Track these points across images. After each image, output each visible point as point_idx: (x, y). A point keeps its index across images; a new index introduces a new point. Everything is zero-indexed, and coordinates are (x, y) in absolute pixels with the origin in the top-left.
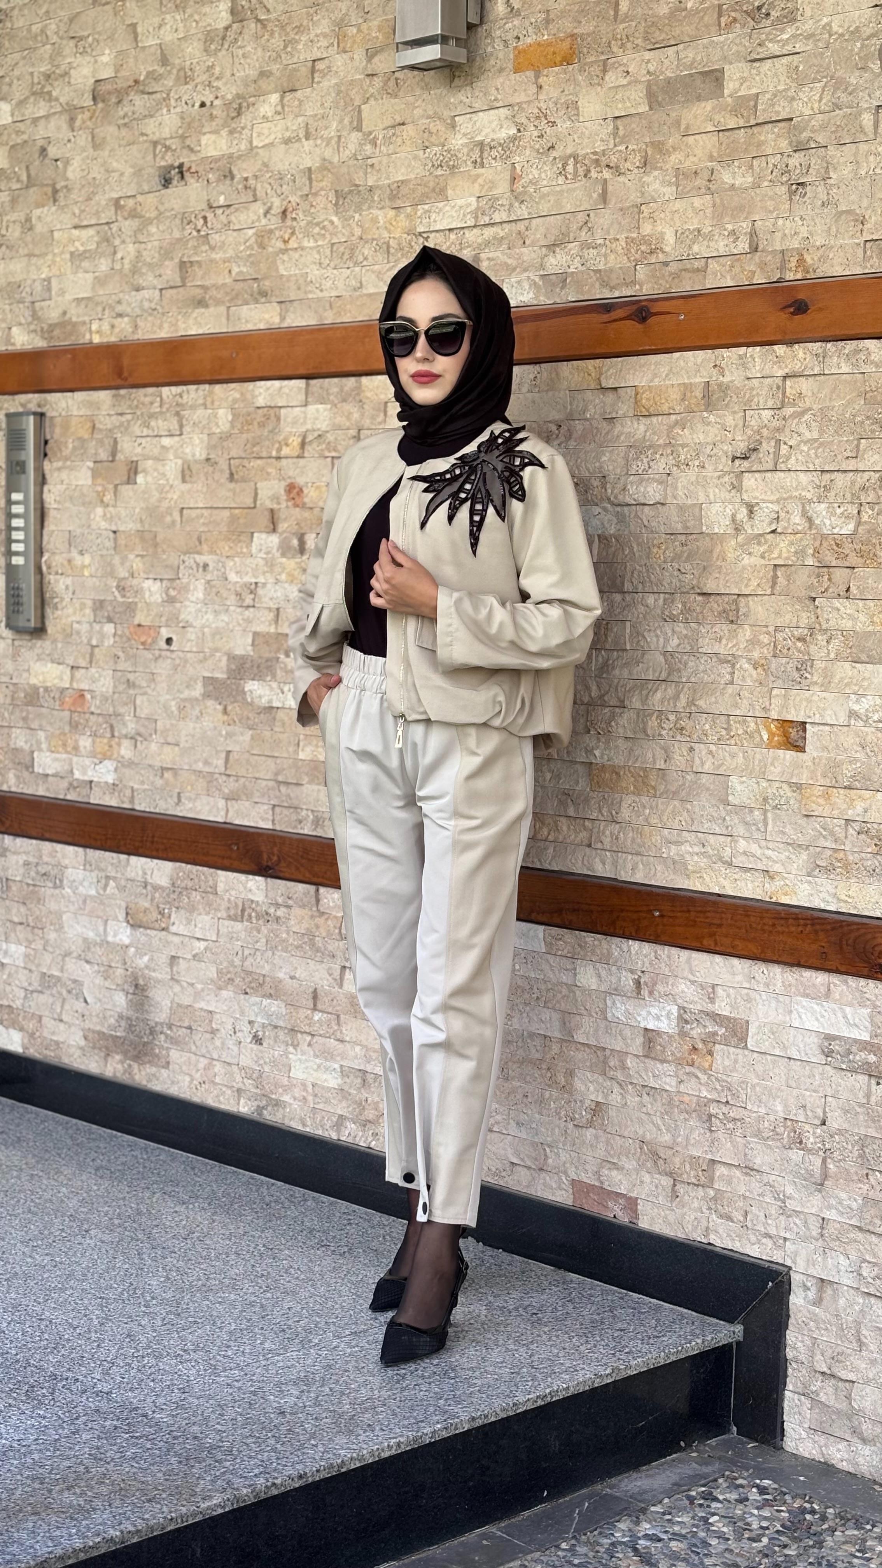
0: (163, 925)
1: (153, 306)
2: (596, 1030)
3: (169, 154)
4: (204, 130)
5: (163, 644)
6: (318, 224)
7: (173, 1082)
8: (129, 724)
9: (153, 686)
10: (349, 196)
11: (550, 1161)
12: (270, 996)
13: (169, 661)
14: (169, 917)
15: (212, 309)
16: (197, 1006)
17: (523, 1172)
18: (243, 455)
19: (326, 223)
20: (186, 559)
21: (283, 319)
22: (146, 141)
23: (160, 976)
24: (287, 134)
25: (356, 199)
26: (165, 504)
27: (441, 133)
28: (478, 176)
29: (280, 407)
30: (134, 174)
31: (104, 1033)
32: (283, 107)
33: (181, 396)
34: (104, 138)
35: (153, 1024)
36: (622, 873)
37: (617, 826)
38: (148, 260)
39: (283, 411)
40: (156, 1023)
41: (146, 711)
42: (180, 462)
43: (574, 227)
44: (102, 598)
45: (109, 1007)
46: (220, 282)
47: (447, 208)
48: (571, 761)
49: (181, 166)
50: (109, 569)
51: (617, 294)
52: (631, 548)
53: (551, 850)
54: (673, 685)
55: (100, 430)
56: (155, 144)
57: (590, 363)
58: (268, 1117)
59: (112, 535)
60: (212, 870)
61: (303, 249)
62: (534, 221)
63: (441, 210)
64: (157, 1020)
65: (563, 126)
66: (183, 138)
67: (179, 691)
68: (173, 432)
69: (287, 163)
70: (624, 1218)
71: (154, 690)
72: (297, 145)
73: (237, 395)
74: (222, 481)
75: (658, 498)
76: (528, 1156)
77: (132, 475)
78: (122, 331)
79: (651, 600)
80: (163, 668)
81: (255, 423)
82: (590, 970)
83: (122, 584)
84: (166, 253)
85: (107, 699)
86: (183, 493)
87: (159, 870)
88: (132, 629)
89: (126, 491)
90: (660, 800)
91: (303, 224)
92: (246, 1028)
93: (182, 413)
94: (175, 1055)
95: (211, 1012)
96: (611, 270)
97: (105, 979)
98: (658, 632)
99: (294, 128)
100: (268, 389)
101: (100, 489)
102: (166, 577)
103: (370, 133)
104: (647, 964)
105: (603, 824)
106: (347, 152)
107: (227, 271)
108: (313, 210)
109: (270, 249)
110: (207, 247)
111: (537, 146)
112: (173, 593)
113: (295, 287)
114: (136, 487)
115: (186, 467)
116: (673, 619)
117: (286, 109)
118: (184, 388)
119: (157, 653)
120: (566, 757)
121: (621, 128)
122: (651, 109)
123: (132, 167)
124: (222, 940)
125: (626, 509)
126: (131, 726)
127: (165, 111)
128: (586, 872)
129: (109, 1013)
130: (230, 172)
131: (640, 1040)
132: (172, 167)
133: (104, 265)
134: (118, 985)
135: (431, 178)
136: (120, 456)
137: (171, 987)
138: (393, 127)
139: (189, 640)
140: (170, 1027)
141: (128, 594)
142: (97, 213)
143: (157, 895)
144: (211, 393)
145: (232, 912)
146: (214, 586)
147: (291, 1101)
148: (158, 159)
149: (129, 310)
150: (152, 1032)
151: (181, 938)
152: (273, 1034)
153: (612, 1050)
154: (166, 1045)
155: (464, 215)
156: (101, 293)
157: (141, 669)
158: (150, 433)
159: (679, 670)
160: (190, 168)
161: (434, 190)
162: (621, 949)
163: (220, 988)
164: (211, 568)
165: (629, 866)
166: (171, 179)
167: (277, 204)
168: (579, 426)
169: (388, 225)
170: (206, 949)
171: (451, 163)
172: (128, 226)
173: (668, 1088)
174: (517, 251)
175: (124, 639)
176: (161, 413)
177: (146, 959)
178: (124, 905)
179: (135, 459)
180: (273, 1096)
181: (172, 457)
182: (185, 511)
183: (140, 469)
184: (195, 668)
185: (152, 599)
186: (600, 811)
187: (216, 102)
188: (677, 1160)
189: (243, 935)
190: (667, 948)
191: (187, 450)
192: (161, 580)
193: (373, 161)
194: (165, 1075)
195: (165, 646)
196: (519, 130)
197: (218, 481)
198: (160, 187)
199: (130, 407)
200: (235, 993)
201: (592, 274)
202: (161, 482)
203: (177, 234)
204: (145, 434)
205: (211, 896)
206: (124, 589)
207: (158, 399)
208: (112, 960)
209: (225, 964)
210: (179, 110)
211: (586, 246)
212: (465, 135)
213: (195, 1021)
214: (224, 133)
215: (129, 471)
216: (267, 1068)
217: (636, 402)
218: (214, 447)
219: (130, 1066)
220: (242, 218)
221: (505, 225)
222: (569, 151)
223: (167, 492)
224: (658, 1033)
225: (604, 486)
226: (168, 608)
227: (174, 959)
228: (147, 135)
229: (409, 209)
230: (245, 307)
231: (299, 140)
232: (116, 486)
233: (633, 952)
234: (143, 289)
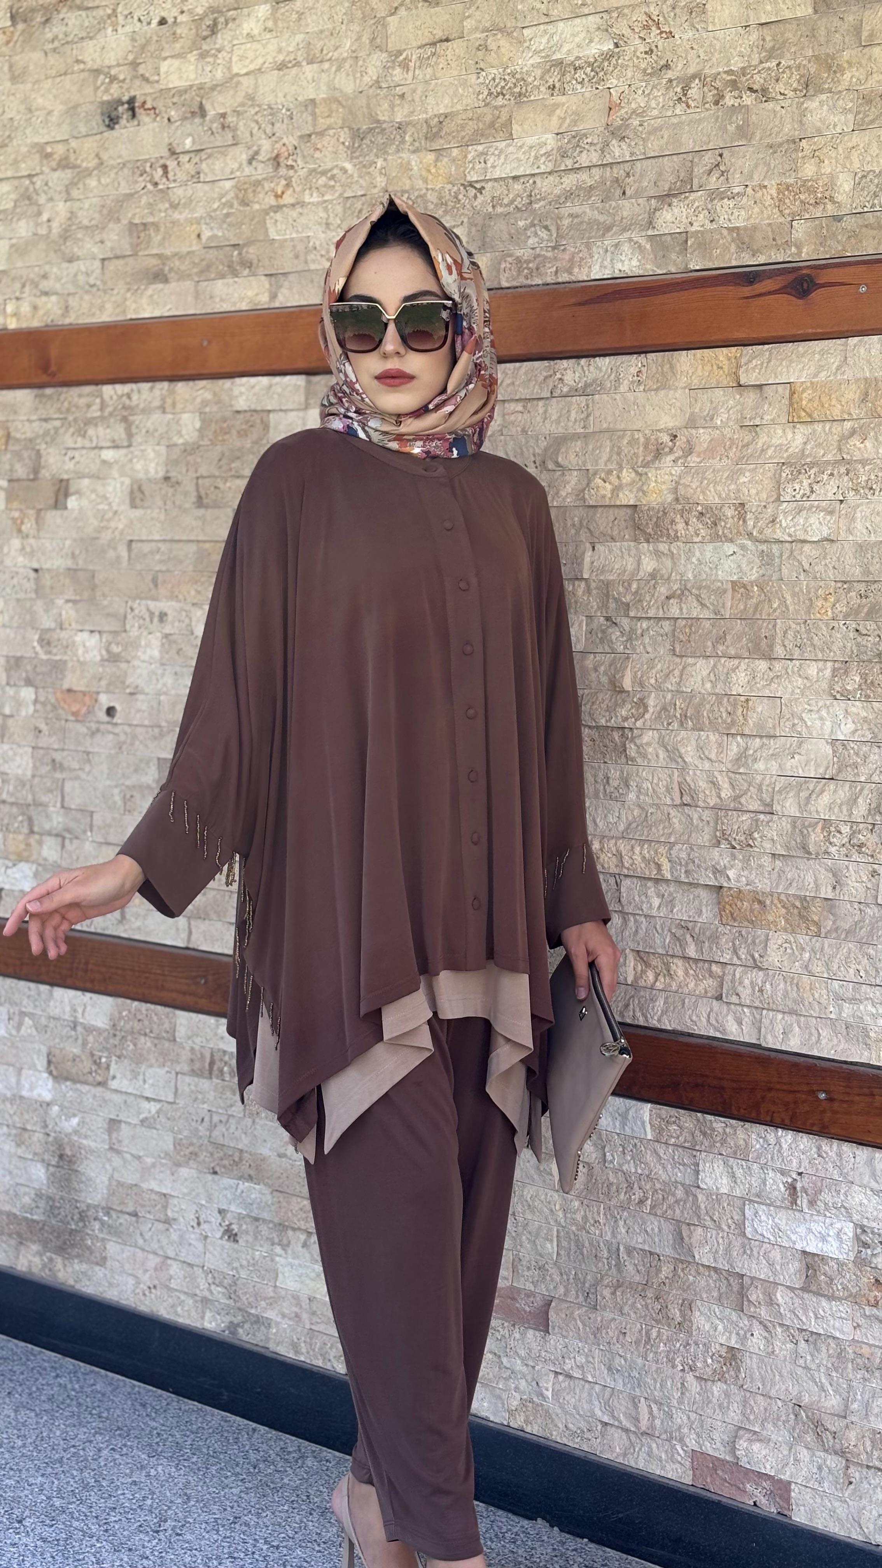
0: (99, 1079)
1: (92, 281)
2: (728, 1250)
3: (115, 86)
4: (164, 54)
5: (102, 716)
6: (324, 173)
7: (111, 1285)
8: (54, 816)
9: (87, 768)
10: (369, 136)
11: (658, 1422)
12: (250, 1178)
13: (111, 737)
14: (108, 1068)
15: (173, 285)
16: (145, 1186)
17: (617, 1434)
18: (217, 474)
19: (335, 171)
20: (135, 606)
21: (273, 296)
22: (83, 71)
23: (93, 1145)
24: (281, 58)
25: (380, 139)
26: (106, 536)
27: (503, 50)
28: (557, 106)
29: (269, 411)
30: (67, 112)
31: (15, 1214)
32: (276, 21)
33: (129, 396)
34: (26, 68)
35: (83, 1207)
36: (769, 1037)
37: (761, 973)
38: (86, 222)
39: (271, 415)
40: (89, 1206)
41: (78, 801)
42: (127, 481)
43: (698, 170)
44: (19, 654)
45: (22, 1181)
46: (185, 249)
47: (511, 149)
48: (690, 884)
49: (131, 101)
50: (28, 617)
51: (762, 259)
52: (783, 602)
53: (660, 1003)
54: (847, 785)
55: (17, 440)
56: (97, 72)
57: (722, 354)
58: (245, 1338)
59: (32, 575)
60: (168, 1010)
61: (303, 204)
62: (638, 164)
63: (501, 152)
64: (90, 1201)
65: (684, 35)
66: (134, 65)
67: (123, 775)
68: (118, 442)
69: (281, 95)
70: (769, 1508)
71: (89, 773)
72: (294, 71)
73: (208, 396)
74: (187, 506)
75: (825, 532)
76: (625, 1414)
77: (61, 498)
78: (47, 313)
79: (812, 670)
80: (103, 745)
81: (234, 432)
82: (719, 1167)
83: (47, 636)
84: (111, 213)
85: (24, 785)
86: (131, 522)
87: (93, 1006)
88: (59, 695)
89: (53, 517)
90: (826, 941)
91: (302, 173)
92: (215, 1218)
93: (131, 418)
94: (113, 1248)
95: (165, 1195)
96: (755, 228)
97: (18, 1145)
98: (824, 713)
99: (291, 49)
100: (253, 387)
101: (16, 514)
102: (107, 628)
103: (400, 53)
104: (805, 1163)
105: (739, 970)
106: (366, 79)
107: (194, 236)
108: (317, 155)
109: (257, 207)
110: (167, 205)
111: (643, 66)
112: (115, 649)
113: (291, 255)
114: (65, 513)
115: (135, 487)
116: (847, 696)
117: (280, 24)
118: (134, 386)
119: (94, 726)
120: (683, 878)
121: (768, 38)
122: (816, 12)
123: (61, 103)
124: (181, 1102)
125: (775, 548)
126: (57, 820)
127: (110, 29)
128: (712, 1033)
129: (23, 1190)
130: (201, 107)
131: (795, 1266)
132: (120, 102)
133: (23, 229)
134: (35, 1154)
135: (485, 110)
136: (45, 474)
137: (109, 1160)
138: (434, 44)
139: (138, 711)
140: (108, 1211)
141: (55, 651)
142: (16, 162)
143: (91, 1039)
144: (172, 392)
145: (197, 1065)
146: (175, 642)
147: (279, 1319)
148: (99, 93)
149: (58, 287)
150: (83, 1216)
151: (124, 1097)
152: (251, 1228)
153: (753, 1278)
154: (101, 1236)
155: (536, 158)
156: (19, 264)
157: (72, 747)
158: (88, 444)
159: (855, 766)
160: (144, 103)
161: (492, 125)
162: (765, 1139)
163: (178, 1165)
164: (170, 618)
165: (779, 1029)
166: (118, 117)
167: (266, 147)
168: (703, 436)
169: (424, 173)
170: (158, 1112)
171: (517, 90)
172: (59, 178)
173: (838, 1335)
174: (613, 204)
175: (49, 707)
176: (102, 418)
177: (75, 1121)
178: (44, 1050)
179: (65, 477)
180: (253, 1311)
181: (116, 475)
182: (134, 545)
183: (72, 490)
184: (146, 746)
185: (88, 657)
186: (735, 952)
187: (181, 18)
188: (852, 1435)
189: (211, 1096)
190: (835, 1143)
191: (138, 467)
192: (100, 632)
193: (404, 89)
194: (101, 1274)
195: (104, 718)
196: (617, 45)
197: (180, 507)
198: (104, 128)
199: (59, 410)
200: (200, 1172)
201: (725, 232)
202: (101, 507)
203: (124, 189)
204: (79, 445)
205: (167, 1044)
206: (49, 643)
207: (98, 401)
208: (27, 1121)
209: (186, 1133)
210: (129, 29)
211: (716, 195)
212: (536, 52)
213: (143, 1206)
214: (192, 57)
215: (57, 493)
216: (243, 1274)
217: (791, 404)
218: (176, 462)
219: (51, 1260)
220: (214, 168)
221: (594, 171)
222: (691, 70)
223: (109, 520)
224: (823, 1259)
225: (742, 517)
226: (110, 669)
227: (114, 1124)
228: (84, 62)
229: (455, 152)
230: (220, 283)
231: (298, 64)
232: (39, 511)
233: (785, 1146)
234: (78, 259)
